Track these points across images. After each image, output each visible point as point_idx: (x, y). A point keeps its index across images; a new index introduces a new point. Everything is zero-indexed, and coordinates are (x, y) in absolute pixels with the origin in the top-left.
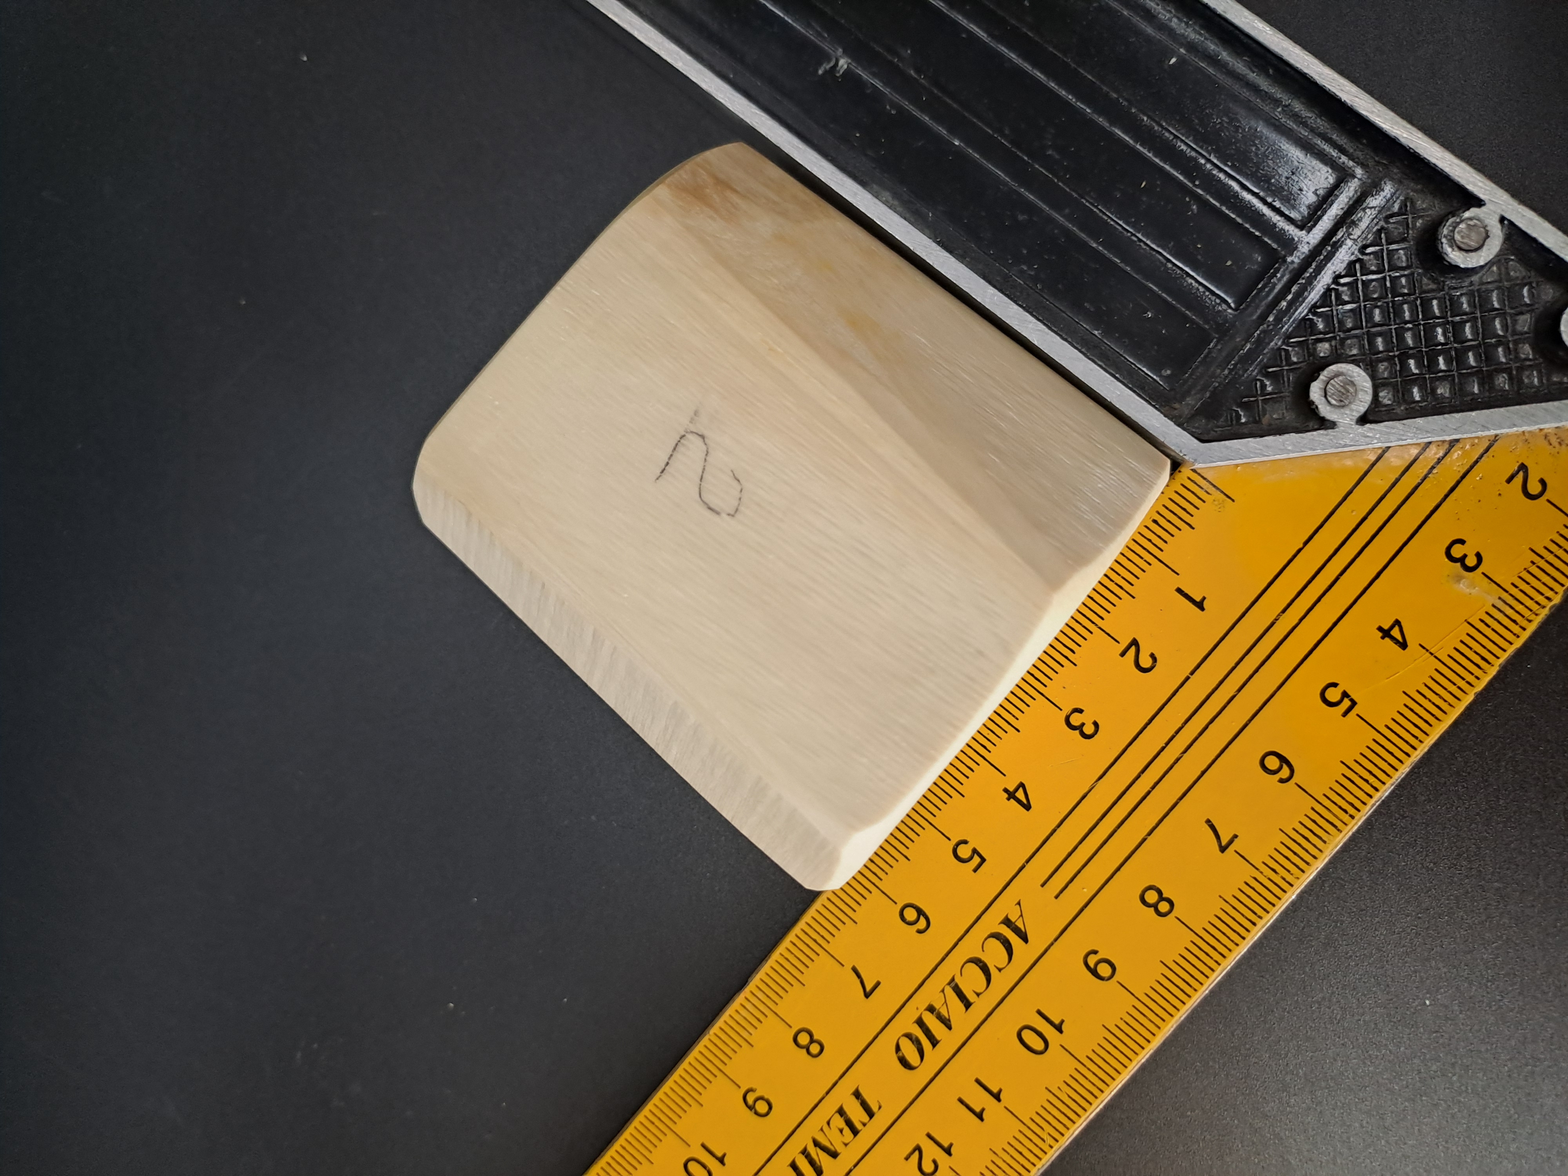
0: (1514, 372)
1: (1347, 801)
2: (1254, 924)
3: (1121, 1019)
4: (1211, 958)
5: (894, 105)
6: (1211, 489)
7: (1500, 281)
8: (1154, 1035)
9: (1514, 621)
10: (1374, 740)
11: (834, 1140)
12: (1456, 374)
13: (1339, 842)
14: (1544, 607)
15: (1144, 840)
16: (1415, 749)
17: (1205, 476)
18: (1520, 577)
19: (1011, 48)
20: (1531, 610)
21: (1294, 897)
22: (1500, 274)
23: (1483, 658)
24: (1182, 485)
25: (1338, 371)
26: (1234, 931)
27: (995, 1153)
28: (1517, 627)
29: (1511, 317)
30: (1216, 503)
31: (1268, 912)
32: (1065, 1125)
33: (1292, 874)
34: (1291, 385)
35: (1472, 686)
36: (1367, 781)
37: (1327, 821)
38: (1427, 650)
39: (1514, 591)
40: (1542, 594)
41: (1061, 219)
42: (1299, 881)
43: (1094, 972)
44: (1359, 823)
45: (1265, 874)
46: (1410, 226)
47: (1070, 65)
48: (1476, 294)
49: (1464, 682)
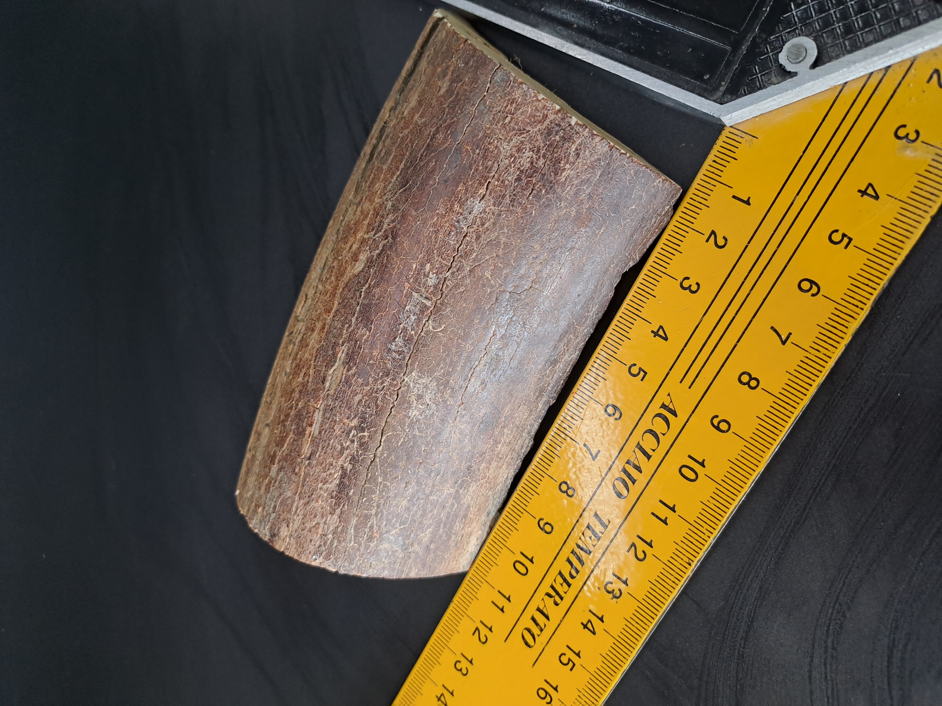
1: (857, 300)
2: (811, 385)
3: (739, 454)
4: (787, 410)
6: (743, 135)
8: (760, 462)
10: (866, 258)
11: (588, 544)
12: (877, 26)
13: (856, 326)
15: (735, 346)
16: (896, 259)
17: (738, 128)
21: (832, 365)
23: (932, 194)
24: (726, 137)
25: (793, 43)
26: (799, 392)
27: (677, 543)
30: (748, 142)
31: (818, 377)
32: (715, 523)
33: (829, 351)
36: (868, 285)
37: (846, 314)
38: (893, 197)
42: (835, 354)
43: (718, 428)
44: (867, 312)
45: (812, 353)
49: (921, 211)
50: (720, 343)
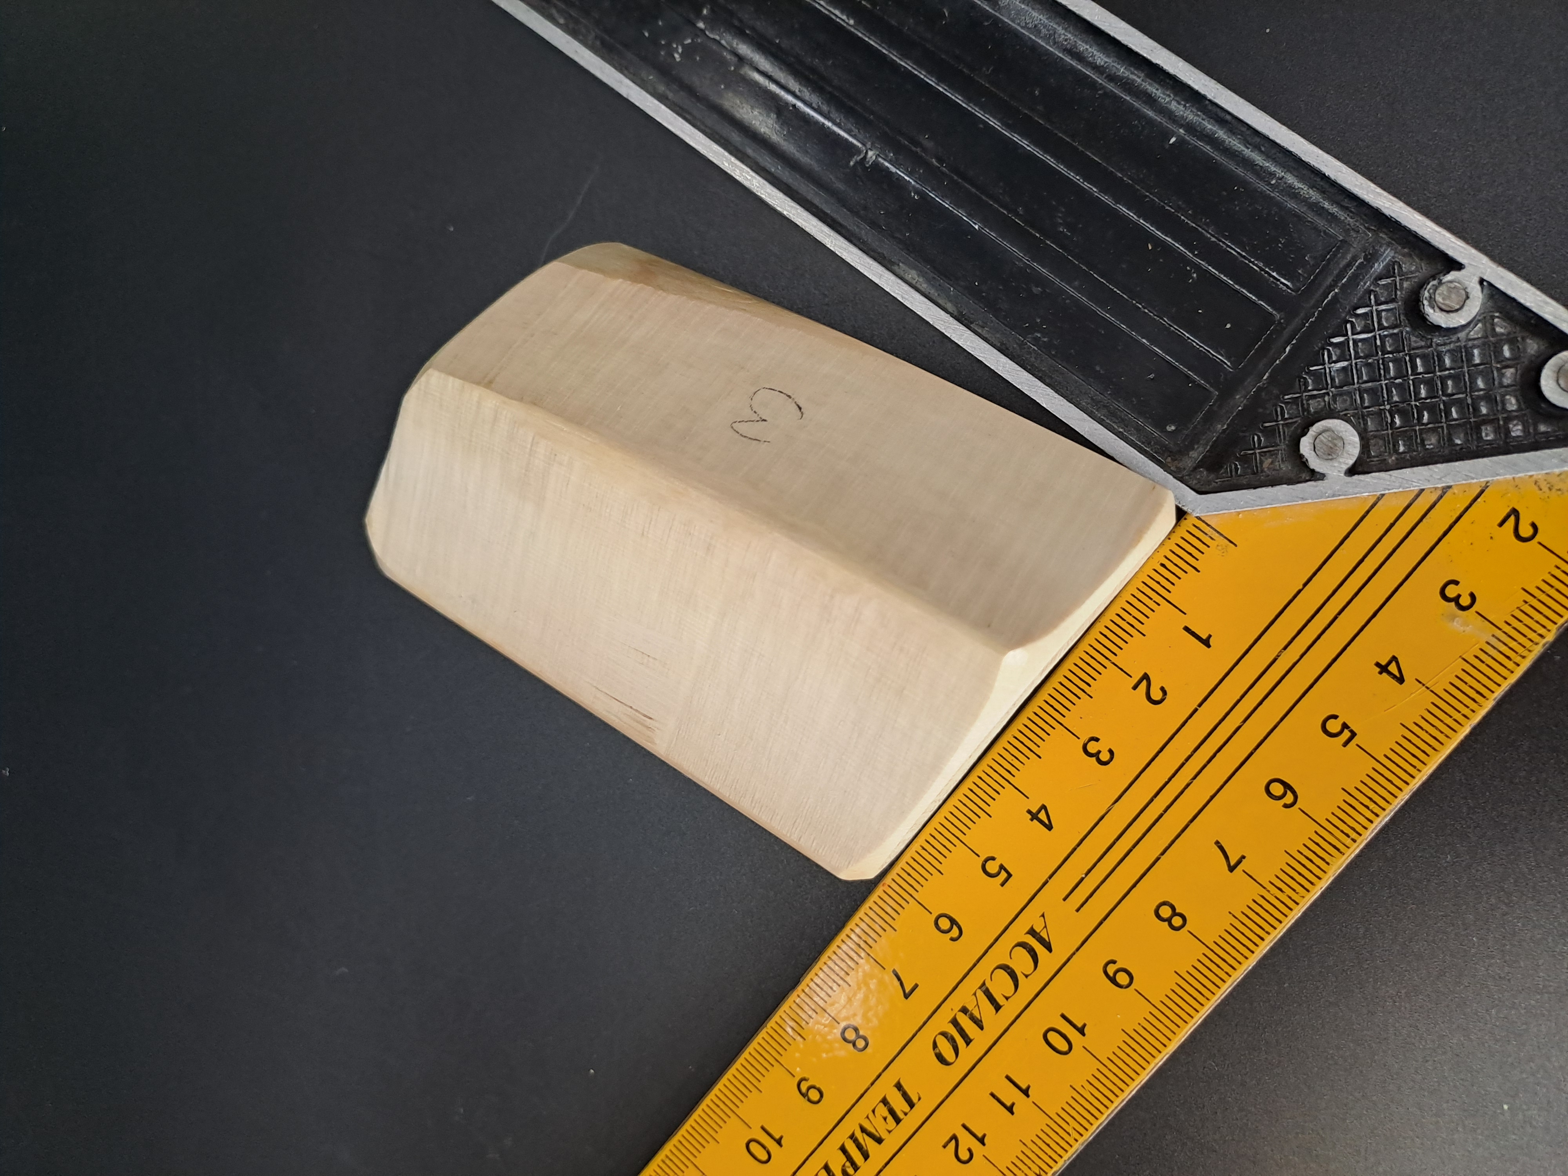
0: (1501, 423)
1: (1349, 826)
2: (1262, 939)
3: (1139, 1024)
4: (1222, 970)
5: (917, 192)
6: (1215, 535)
7: (1487, 337)
8: (1170, 1040)
9: (1508, 658)
10: (1374, 769)
11: (879, 1126)
12: (1445, 426)
13: (1342, 864)
14: (1537, 644)
15: (1158, 859)
16: (1413, 777)
17: (1209, 523)
18: (1513, 616)
19: (1023, 135)
20: (1524, 647)
21: (1299, 915)
22: (1485, 331)
23: (1478, 692)
24: (1188, 531)
25: (1327, 427)
26: (1244, 945)
27: (1024, 1144)
28: (1511, 662)
29: (1497, 371)
30: (1220, 548)
31: (1275, 928)
32: (1088, 1121)
33: (1297, 893)
34: (1287, 439)
35: (1468, 718)
36: (1367, 807)
37: (1330, 844)
38: (1424, 685)
39: (1507, 629)
40: (1535, 632)
41: (1071, 291)
42: (1305, 899)
43: (1113, 980)
44: (1361, 847)
45: (1271, 892)
46: (1398, 287)
47: (1078, 149)
48: (1463, 350)
49: (1459, 715)
50: (1134, 850)
